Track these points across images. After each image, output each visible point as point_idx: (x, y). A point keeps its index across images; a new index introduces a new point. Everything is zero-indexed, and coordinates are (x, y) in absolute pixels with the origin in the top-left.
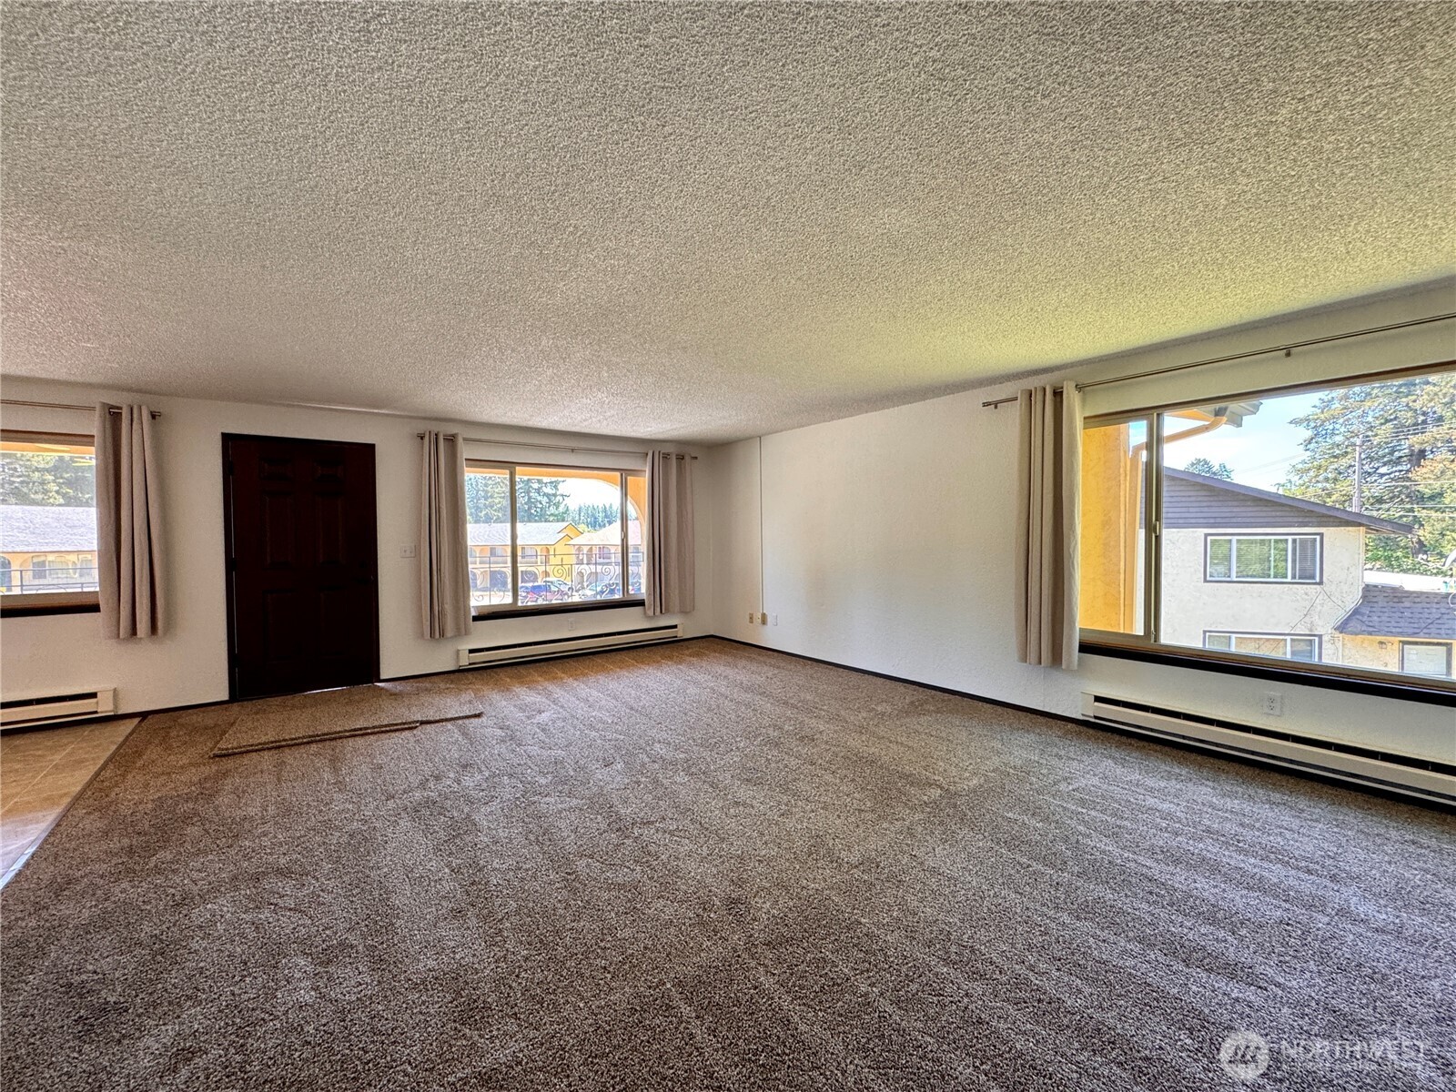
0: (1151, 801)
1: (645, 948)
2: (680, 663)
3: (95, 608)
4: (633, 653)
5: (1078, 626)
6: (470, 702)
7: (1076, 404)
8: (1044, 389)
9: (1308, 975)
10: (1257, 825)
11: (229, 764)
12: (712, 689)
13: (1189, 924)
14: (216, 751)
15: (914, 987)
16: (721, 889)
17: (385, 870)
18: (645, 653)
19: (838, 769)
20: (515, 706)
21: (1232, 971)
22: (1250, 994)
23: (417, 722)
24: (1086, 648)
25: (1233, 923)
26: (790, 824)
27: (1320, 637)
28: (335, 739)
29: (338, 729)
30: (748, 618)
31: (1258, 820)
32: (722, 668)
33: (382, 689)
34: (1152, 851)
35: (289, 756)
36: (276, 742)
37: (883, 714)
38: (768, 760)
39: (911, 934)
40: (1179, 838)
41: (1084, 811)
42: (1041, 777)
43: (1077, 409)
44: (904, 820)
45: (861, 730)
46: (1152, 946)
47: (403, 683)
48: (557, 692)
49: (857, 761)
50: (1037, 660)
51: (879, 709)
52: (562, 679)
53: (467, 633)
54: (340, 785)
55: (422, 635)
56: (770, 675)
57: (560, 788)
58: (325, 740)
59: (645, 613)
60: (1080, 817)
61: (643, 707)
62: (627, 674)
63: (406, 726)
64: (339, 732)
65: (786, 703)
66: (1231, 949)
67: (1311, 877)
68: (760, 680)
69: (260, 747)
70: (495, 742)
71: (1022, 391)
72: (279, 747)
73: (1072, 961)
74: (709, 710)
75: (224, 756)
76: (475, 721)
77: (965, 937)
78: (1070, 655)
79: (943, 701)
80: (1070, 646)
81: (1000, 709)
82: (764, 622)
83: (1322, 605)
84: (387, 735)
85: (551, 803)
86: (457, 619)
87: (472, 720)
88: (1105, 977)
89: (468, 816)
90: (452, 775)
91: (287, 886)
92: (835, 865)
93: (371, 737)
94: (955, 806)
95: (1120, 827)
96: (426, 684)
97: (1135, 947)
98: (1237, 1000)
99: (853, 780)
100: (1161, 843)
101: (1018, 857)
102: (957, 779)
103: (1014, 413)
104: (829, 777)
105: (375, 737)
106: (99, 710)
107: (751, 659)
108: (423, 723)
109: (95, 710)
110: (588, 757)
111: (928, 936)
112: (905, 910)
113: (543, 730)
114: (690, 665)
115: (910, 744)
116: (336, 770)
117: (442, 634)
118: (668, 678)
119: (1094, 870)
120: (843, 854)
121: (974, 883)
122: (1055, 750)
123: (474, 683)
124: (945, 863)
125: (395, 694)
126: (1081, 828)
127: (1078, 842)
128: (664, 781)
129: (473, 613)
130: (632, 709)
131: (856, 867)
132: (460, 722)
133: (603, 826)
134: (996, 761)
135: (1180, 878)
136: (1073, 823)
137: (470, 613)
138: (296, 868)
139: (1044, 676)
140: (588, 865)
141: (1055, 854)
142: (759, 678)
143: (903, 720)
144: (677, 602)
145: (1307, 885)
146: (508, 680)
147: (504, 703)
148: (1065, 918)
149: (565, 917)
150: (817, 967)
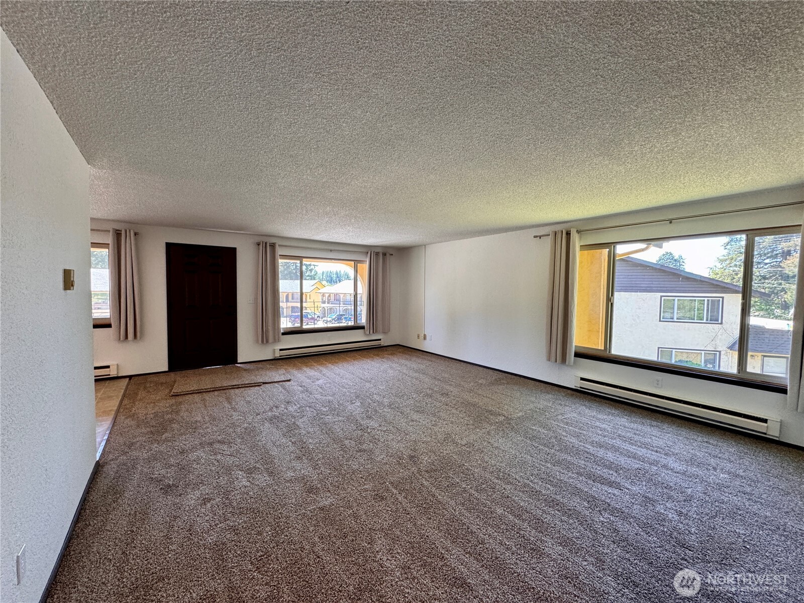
0: (598, 424)
1: (377, 471)
2: (383, 358)
3: (109, 326)
4: (360, 352)
5: (574, 345)
6: (284, 374)
7: (577, 240)
8: (562, 231)
9: (641, 486)
10: (641, 434)
11: (180, 399)
12: (399, 370)
13: (599, 469)
14: (172, 393)
15: (484, 486)
16: (407, 453)
17: (264, 442)
18: (365, 352)
19: (459, 407)
20: (305, 377)
21: (611, 484)
22: (616, 492)
23: (261, 383)
24: (577, 355)
25: (617, 469)
26: (436, 429)
27: (720, 352)
28: (225, 389)
29: (226, 385)
30: (417, 337)
31: (642, 432)
32: (404, 361)
33: (239, 367)
34: (592, 443)
35: (207, 396)
36: (198, 390)
37: (482, 384)
38: (426, 403)
39: (485, 469)
40: (606, 438)
41: (567, 427)
42: (551, 413)
43: (577, 242)
44: (486, 428)
45: (470, 391)
46: (581, 475)
47: (249, 365)
48: (324, 370)
49: (468, 404)
50: (554, 359)
51: (480, 382)
52: (326, 364)
53: (279, 341)
54: (235, 410)
55: (257, 341)
56: (427, 365)
57: (333, 413)
58: (221, 390)
59: (365, 333)
60: (564, 429)
61: (367, 378)
62: (357, 363)
63: (256, 384)
64: (226, 386)
65: (435, 378)
66: (614, 477)
67: (657, 454)
68: (422, 367)
69: (192, 392)
70: (299, 393)
71: (552, 231)
72: (200, 392)
73: (548, 479)
74: (399, 380)
75: (176, 396)
76: (288, 383)
77: (507, 471)
78: (570, 358)
79: (511, 379)
80: (570, 355)
81: (537, 383)
82: (425, 338)
83: (721, 335)
84: (248, 388)
85: (329, 418)
86: (274, 333)
87: (286, 382)
88: (559, 485)
89: (294, 423)
90: (283, 406)
91: (225, 447)
92: (455, 445)
93: (242, 389)
94: (510, 424)
95: (581, 433)
96: (260, 365)
97: (575, 476)
98: (610, 493)
99: (465, 412)
100: (597, 440)
101: (533, 444)
102: (512, 413)
103: (548, 242)
104: (454, 411)
105: (243, 389)
106: (111, 374)
107: (418, 357)
108: (264, 383)
109: (109, 374)
110: (343, 400)
111: (491, 470)
112: (483, 460)
113: (321, 388)
114: (388, 359)
115: (493, 398)
116: (230, 403)
117: (267, 341)
118: (378, 365)
119: (566, 449)
120: (459, 441)
121: (513, 453)
122: (560, 402)
123: (284, 366)
124: (502, 445)
125: (247, 370)
126: (564, 434)
127: (561, 438)
128: (380, 411)
129: (282, 331)
130: (361, 379)
131: (464, 446)
132: (281, 383)
133: (355, 428)
134: (532, 406)
135: (601, 453)
136: (560, 432)
137: (280, 331)
138: (226, 440)
139: (559, 369)
140: (350, 442)
141: (550, 443)
142: (422, 366)
143: (491, 387)
144: (381, 327)
145: (654, 456)
146: (300, 365)
147: (300, 375)
148: (549, 465)
149: (343, 461)
150: (446, 479)
